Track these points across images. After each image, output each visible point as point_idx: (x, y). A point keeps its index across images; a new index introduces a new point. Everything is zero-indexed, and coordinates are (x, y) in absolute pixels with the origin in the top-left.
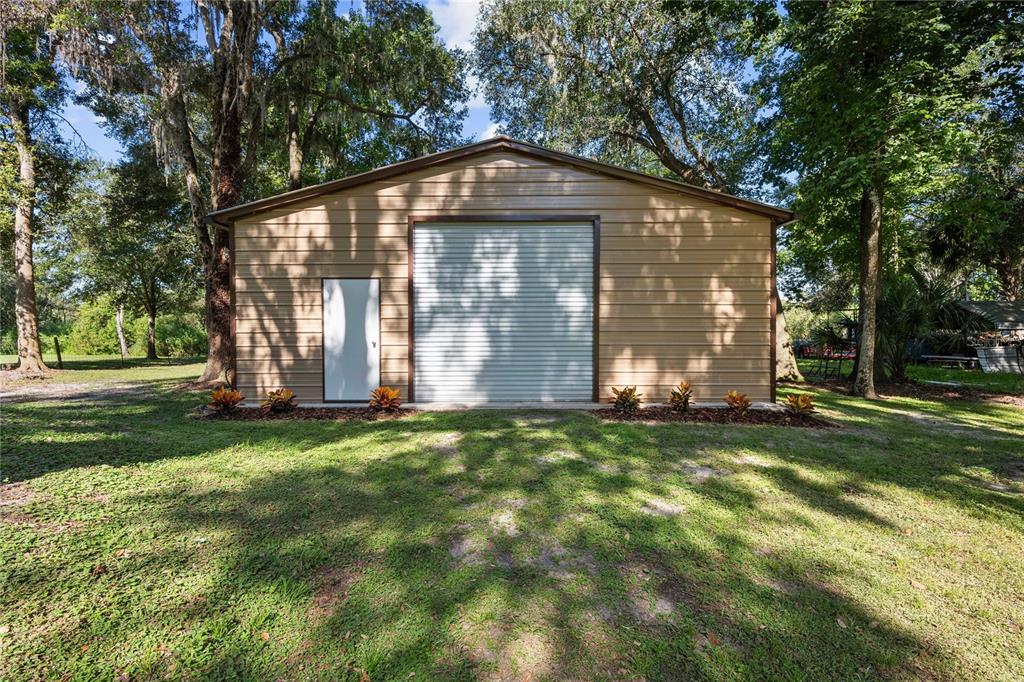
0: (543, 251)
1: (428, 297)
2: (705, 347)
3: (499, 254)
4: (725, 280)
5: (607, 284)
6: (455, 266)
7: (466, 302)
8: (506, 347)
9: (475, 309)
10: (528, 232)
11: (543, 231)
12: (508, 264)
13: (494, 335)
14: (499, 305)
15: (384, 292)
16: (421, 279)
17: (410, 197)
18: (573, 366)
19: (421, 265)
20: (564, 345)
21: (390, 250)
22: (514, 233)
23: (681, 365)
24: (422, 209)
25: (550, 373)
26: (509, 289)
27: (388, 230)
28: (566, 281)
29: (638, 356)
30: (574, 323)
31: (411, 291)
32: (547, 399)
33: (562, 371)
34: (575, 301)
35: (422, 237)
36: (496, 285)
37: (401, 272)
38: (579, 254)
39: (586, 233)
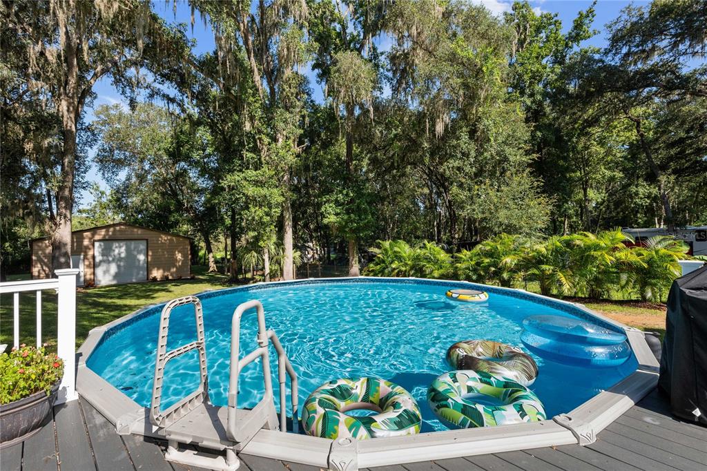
0: (132, 247)
1: (98, 258)
2: (174, 266)
3: (120, 247)
4: (179, 252)
5: (150, 253)
6: (106, 252)
7: (111, 259)
8: (122, 269)
9: (113, 260)
10: (129, 242)
11: (133, 242)
12: (123, 249)
13: (119, 267)
14: (120, 259)
15: (85, 258)
16: (97, 254)
17: (93, 235)
18: (141, 272)
19: (97, 251)
20: (139, 268)
21: (87, 248)
22: (125, 243)
23: (169, 270)
24: (97, 237)
25: (135, 274)
26: (123, 255)
27: (86, 242)
28: (139, 252)
29: (158, 269)
30: (141, 262)
31: (94, 257)
32: (134, 281)
33: (138, 274)
34: (142, 257)
35: (97, 244)
36: (119, 254)
37: (91, 253)
38: (142, 246)
39: (145, 242)
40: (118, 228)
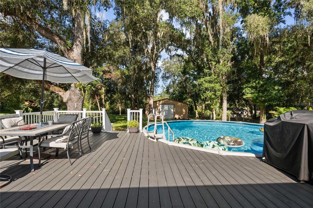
0: (170, 106)
1: (161, 110)
2: (182, 114)
3: (166, 106)
4: (184, 109)
5: (175, 109)
6: (163, 108)
7: (164, 110)
8: (167, 114)
9: (164, 111)
10: (169, 105)
11: (170, 105)
12: (167, 107)
13: (166, 113)
14: (166, 111)
15: (157, 109)
16: (160, 109)
17: (159, 102)
18: (172, 116)
19: (160, 107)
20: (171, 114)
21: (158, 106)
23: (181, 116)
24: (160, 103)
25: (170, 116)
26: (167, 109)
27: (158, 105)
28: (172, 109)
29: (177, 115)
30: (172, 112)
31: (159, 110)
32: (170, 118)
33: (171, 116)
34: (172, 110)
35: (160, 105)
36: (166, 109)
37: (159, 108)
38: (173, 107)
39: (173, 105)
40: (166, 100)
